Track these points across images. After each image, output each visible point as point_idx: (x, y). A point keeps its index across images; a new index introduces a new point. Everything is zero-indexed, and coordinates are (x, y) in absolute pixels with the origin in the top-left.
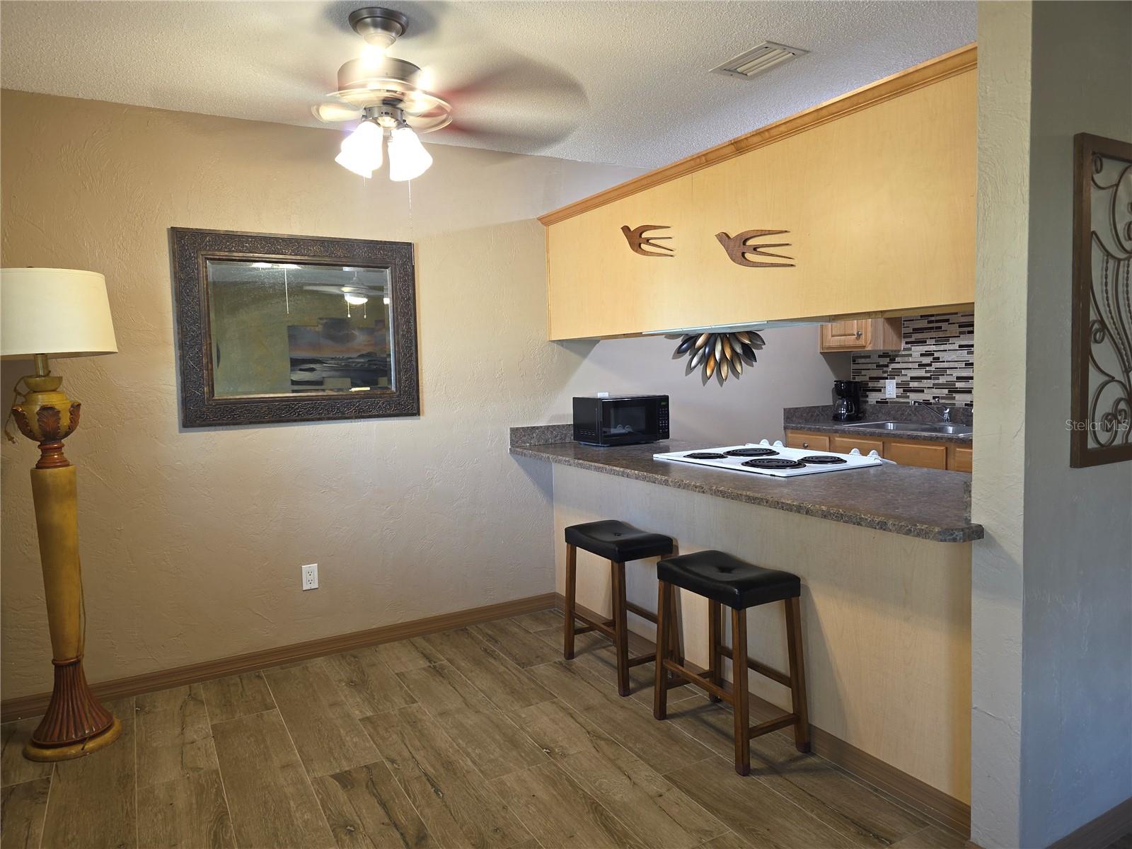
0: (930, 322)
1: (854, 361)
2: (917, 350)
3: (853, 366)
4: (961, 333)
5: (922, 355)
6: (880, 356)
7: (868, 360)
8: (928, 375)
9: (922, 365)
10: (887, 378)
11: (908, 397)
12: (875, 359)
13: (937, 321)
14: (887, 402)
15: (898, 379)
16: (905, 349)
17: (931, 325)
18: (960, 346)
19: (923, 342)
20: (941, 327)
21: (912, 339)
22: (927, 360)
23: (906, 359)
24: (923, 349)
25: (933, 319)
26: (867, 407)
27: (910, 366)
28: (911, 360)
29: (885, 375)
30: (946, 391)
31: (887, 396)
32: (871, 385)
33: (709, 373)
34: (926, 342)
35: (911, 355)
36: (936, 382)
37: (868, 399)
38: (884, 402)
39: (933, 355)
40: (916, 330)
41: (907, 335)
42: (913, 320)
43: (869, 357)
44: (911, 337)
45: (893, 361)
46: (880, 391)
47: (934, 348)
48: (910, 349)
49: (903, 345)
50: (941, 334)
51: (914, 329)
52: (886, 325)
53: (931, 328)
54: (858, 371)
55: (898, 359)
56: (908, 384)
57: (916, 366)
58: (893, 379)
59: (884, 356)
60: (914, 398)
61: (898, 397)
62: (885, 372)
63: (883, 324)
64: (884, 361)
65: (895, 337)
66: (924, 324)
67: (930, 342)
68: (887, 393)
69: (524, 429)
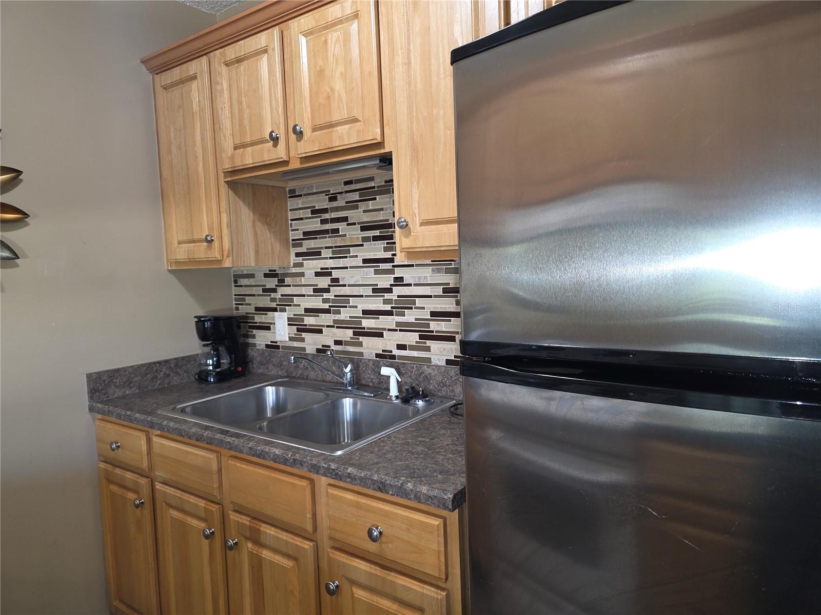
0: (324, 222)
1: (236, 282)
2: (311, 266)
3: (235, 290)
4: (366, 239)
5: (317, 274)
6: (266, 275)
7: (251, 281)
8: (326, 306)
9: (318, 291)
10: (275, 310)
11: (303, 340)
12: (260, 279)
13: (333, 220)
14: (278, 347)
15: (290, 312)
16: (296, 265)
18: (365, 261)
19: (315, 254)
20: (337, 231)
21: (303, 250)
22: (324, 282)
23: (298, 280)
24: (318, 264)
25: (326, 216)
26: (251, 353)
27: (303, 291)
28: (304, 281)
29: (274, 305)
30: (350, 333)
31: (278, 338)
32: (258, 319)
34: (319, 253)
35: (302, 275)
36: (337, 317)
37: (251, 341)
38: (273, 346)
39: (330, 274)
40: (309, 235)
41: (297, 243)
42: (302, 219)
43: (252, 276)
44: (301, 245)
45: (281, 283)
46: (268, 328)
47: (331, 263)
48: (301, 265)
49: (293, 259)
50: (339, 242)
51: (305, 234)
52: (259, 224)
53: (326, 232)
54: (241, 298)
55: (288, 280)
56: (303, 320)
57: (310, 291)
58: (284, 310)
59: (271, 274)
60: (311, 343)
61: (291, 339)
62: (273, 300)
63: (254, 222)
64: (272, 283)
65: (277, 246)
66: (315, 225)
67: (326, 253)
68: (278, 332)
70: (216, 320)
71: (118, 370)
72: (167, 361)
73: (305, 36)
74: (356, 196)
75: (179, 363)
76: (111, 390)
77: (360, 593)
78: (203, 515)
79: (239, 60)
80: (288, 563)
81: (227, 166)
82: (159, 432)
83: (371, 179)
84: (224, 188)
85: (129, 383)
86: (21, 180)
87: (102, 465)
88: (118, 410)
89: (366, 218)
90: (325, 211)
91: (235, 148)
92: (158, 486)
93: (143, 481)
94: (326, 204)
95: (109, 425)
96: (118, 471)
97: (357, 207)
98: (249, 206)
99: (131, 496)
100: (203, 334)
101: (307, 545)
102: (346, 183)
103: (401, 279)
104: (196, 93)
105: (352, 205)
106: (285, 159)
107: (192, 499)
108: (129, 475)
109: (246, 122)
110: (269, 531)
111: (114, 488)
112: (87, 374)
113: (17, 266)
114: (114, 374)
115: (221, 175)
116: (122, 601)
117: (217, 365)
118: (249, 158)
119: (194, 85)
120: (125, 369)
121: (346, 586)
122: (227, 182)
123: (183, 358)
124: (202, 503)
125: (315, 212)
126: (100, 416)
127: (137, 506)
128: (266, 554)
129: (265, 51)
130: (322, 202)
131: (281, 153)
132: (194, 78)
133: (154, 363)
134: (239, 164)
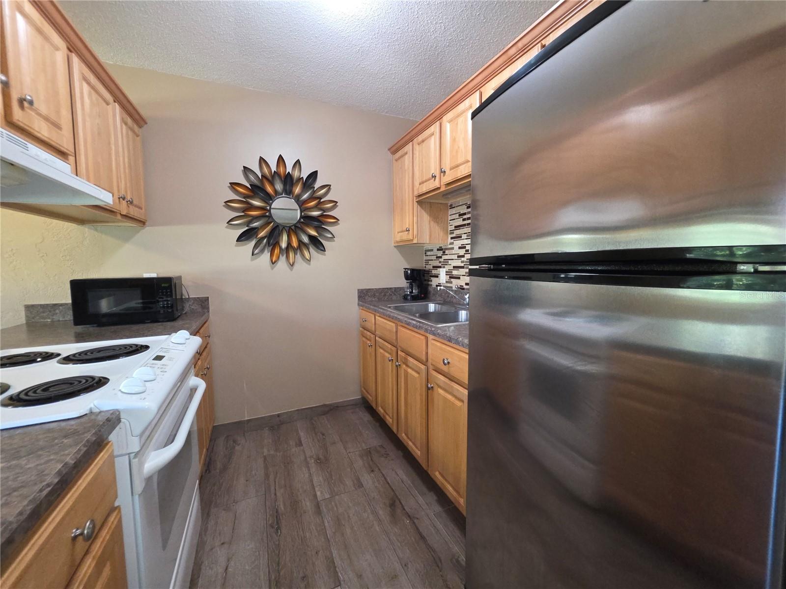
0: (464, 220)
1: (425, 253)
2: (457, 244)
3: (425, 258)
5: (460, 248)
6: (438, 250)
7: (431, 253)
8: (462, 264)
9: (459, 257)
10: (440, 267)
11: (451, 283)
12: (435, 252)
14: (441, 286)
15: (447, 268)
16: (451, 244)
19: (459, 237)
21: (454, 235)
22: (462, 252)
23: (451, 252)
24: (460, 243)
25: (465, 217)
26: (430, 289)
27: (453, 257)
28: (453, 252)
29: (440, 265)
31: (441, 282)
32: (434, 272)
33: (274, 259)
34: (461, 237)
35: (453, 248)
37: (430, 283)
38: (439, 286)
39: (465, 247)
40: (457, 227)
41: (451, 232)
42: (454, 219)
43: (432, 250)
44: (453, 233)
45: (444, 253)
46: (437, 277)
47: (466, 242)
48: (453, 243)
49: (450, 241)
51: (455, 227)
52: (432, 223)
53: (464, 225)
54: (427, 261)
55: (447, 252)
56: (452, 272)
57: (455, 257)
58: (444, 267)
59: (440, 249)
60: (455, 283)
61: (447, 282)
62: (440, 262)
63: (430, 222)
64: (440, 253)
65: (442, 234)
66: (460, 222)
67: (464, 236)
68: (441, 279)
69: (42, 306)
70: (413, 270)
71: (370, 289)
72: (391, 288)
73: (449, 122)
75: (396, 290)
76: (367, 297)
77: (441, 391)
78: (389, 351)
79: (423, 141)
80: (416, 375)
81: (416, 193)
82: (378, 315)
84: (416, 204)
85: (374, 296)
86: (338, 206)
87: (361, 329)
88: (366, 305)
90: (465, 214)
91: (420, 184)
92: (377, 338)
93: (372, 336)
94: (466, 211)
95: (363, 311)
96: (365, 331)
98: (427, 214)
99: (369, 342)
100: (407, 277)
101: (423, 367)
104: (407, 159)
106: (439, 186)
107: (387, 344)
108: (368, 333)
109: (424, 170)
110: (410, 359)
111: (364, 339)
112: (358, 290)
113: (334, 241)
114: (368, 290)
115: (415, 198)
116: (365, 389)
117: (411, 292)
118: (425, 188)
119: (406, 157)
120: (373, 289)
121: (436, 387)
122: (416, 202)
123: (398, 288)
124: (390, 346)
125: (460, 215)
126: (361, 308)
127: (369, 346)
128: (409, 370)
129: (433, 134)
130: (463, 210)
131: (436, 184)
132: (406, 153)
133: (385, 288)
134: (421, 192)
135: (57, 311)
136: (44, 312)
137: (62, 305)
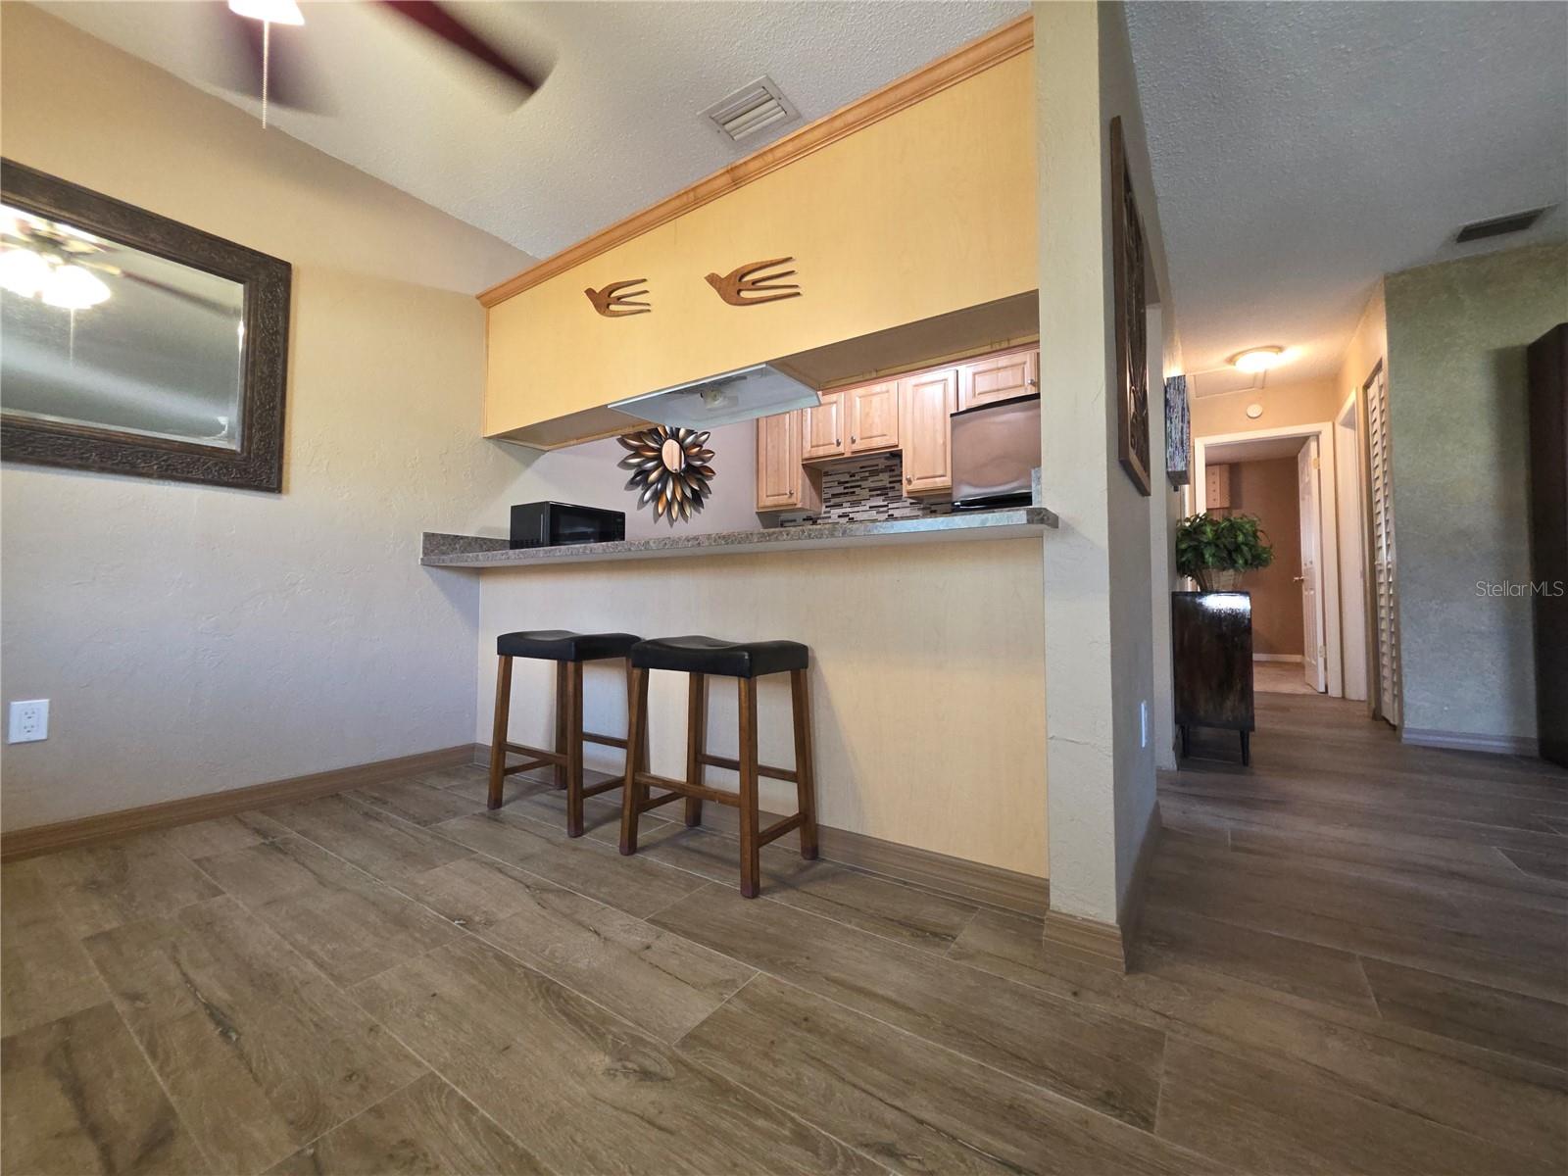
0: (845, 488)
2: (835, 512)
4: (871, 496)
5: (839, 516)
13: (852, 487)
16: (825, 513)
17: (846, 491)
19: (840, 505)
21: (832, 503)
23: (826, 521)
24: (840, 511)
25: (846, 485)
28: (830, 521)
33: (660, 510)
34: (842, 505)
35: (830, 517)
39: (848, 516)
40: (834, 496)
41: (827, 500)
42: (832, 487)
43: (795, 521)
44: (830, 501)
47: (849, 510)
48: (829, 512)
49: (824, 509)
50: (855, 498)
52: (812, 490)
53: (847, 493)
55: (819, 521)
63: (810, 487)
66: (840, 490)
67: (845, 505)
69: (444, 537)
73: (859, 397)
74: (867, 474)
79: (818, 406)
81: (806, 456)
83: (877, 465)
86: (715, 457)
89: (873, 485)
90: (847, 482)
91: (812, 447)
94: (847, 479)
97: (867, 480)
98: (809, 478)
102: (862, 468)
103: (892, 515)
104: (789, 419)
105: (864, 479)
106: (843, 452)
109: (821, 434)
113: (710, 498)
115: (802, 461)
118: (821, 452)
119: (790, 415)
122: (802, 464)
125: (840, 483)
129: (836, 402)
130: (845, 478)
131: (841, 449)
132: (790, 411)
134: (814, 455)
135: (457, 546)
136: (443, 545)
137: (462, 538)
